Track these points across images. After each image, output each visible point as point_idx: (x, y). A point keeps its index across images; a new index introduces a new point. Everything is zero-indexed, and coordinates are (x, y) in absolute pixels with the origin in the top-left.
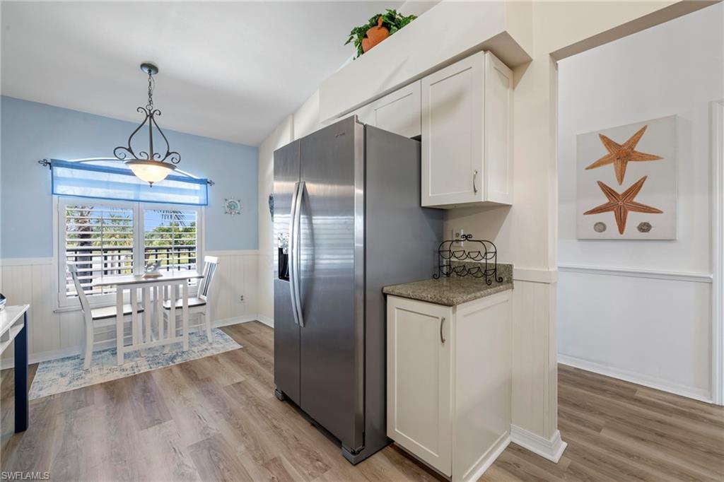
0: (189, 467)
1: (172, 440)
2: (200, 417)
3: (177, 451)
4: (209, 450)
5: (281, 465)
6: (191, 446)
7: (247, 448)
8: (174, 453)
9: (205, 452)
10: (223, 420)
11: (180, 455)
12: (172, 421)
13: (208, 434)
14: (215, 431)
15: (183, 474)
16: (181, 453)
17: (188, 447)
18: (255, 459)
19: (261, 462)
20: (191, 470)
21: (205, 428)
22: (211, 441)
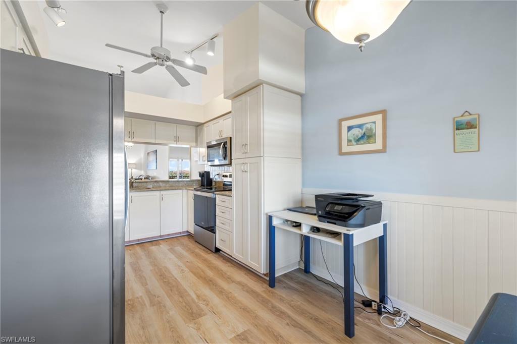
1: (220, 320)
2: (206, 340)
3: (213, 313)
4: (192, 312)
5: (151, 302)
6: (204, 315)
7: (168, 313)
9: (195, 311)
10: (185, 337)
11: (210, 310)
12: (229, 338)
13: (195, 324)
14: (190, 325)
15: (204, 301)
17: (206, 315)
18: (165, 307)
19: (162, 305)
21: (198, 329)
22: (192, 318)
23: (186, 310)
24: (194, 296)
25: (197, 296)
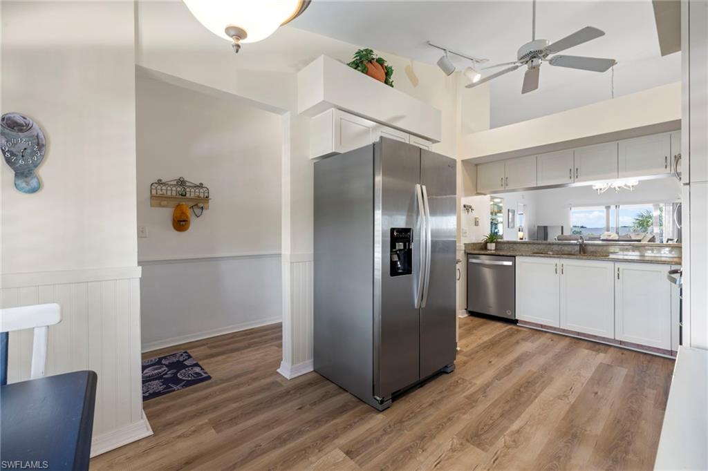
0: (505, 440)
3: (495, 457)
4: (480, 435)
6: (483, 450)
8: (499, 459)
10: (435, 441)
11: (499, 452)
14: (455, 441)
15: (514, 441)
16: (496, 453)
17: (486, 451)
20: (507, 438)
21: (453, 450)
22: (469, 438)
23: (481, 427)
24: (515, 427)
25: (519, 431)
